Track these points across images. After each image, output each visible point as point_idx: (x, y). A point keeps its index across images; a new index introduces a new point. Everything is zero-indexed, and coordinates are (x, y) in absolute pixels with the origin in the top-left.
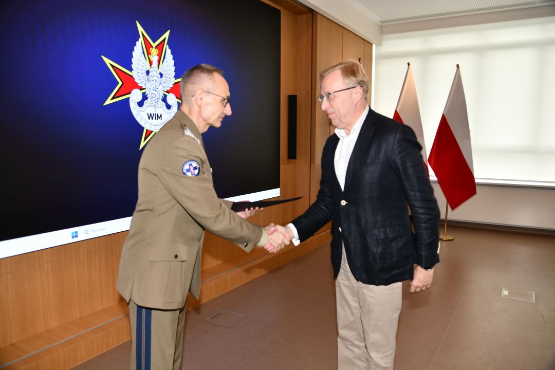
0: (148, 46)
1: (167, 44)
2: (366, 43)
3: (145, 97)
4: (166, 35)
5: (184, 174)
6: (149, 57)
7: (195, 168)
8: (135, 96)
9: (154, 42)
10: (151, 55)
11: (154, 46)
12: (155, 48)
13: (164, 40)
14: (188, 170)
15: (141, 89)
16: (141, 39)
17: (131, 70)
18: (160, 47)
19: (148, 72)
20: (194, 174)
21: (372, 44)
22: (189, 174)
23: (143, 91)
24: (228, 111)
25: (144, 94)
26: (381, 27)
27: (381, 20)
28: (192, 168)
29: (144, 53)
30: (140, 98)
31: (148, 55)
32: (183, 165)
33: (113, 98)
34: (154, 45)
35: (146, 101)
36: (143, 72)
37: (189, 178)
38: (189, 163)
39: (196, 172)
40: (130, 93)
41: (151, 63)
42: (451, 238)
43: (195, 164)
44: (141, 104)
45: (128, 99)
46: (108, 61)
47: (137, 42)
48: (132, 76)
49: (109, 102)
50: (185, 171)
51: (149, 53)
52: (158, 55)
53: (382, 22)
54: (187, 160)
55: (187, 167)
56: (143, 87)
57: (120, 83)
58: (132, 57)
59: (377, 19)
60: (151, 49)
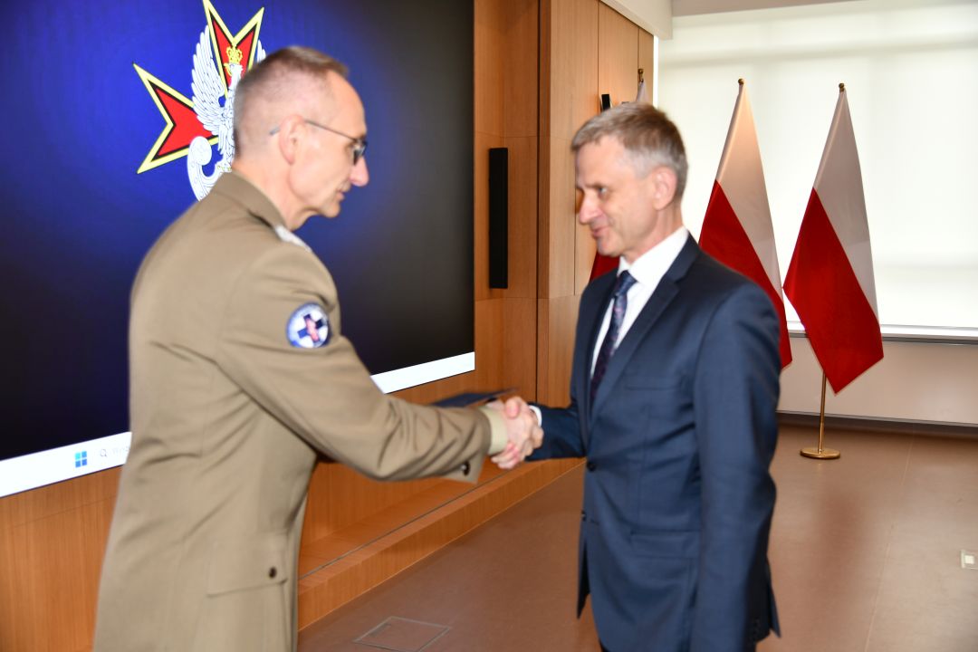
0: (222, 42)
1: (259, 38)
3: (217, 155)
4: (257, 19)
5: (294, 343)
6: (224, 68)
7: (319, 324)
8: (198, 152)
9: (234, 34)
10: (228, 62)
11: (234, 45)
12: (236, 48)
13: (253, 29)
14: (303, 333)
15: (210, 136)
16: (209, 28)
17: (190, 94)
18: (245, 45)
19: (222, 101)
20: (319, 340)
22: (307, 343)
23: (213, 142)
25: (214, 147)
28: (312, 325)
29: (214, 58)
30: (207, 158)
31: (222, 63)
32: (289, 322)
33: (157, 157)
34: (235, 40)
35: (219, 163)
36: (213, 99)
37: (306, 353)
38: (304, 312)
39: (323, 333)
40: (187, 146)
41: (228, 80)
42: (835, 455)
43: (317, 314)
44: (208, 170)
45: (184, 159)
46: (145, 76)
47: (202, 34)
48: (192, 109)
49: (148, 165)
50: (295, 336)
51: (224, 59)
52: (241, 63)
54: (296, 305)
55: (299, 324)
56: (214, 133)
57: (170, 125)
58: (192, 67)
60: (229, 49)
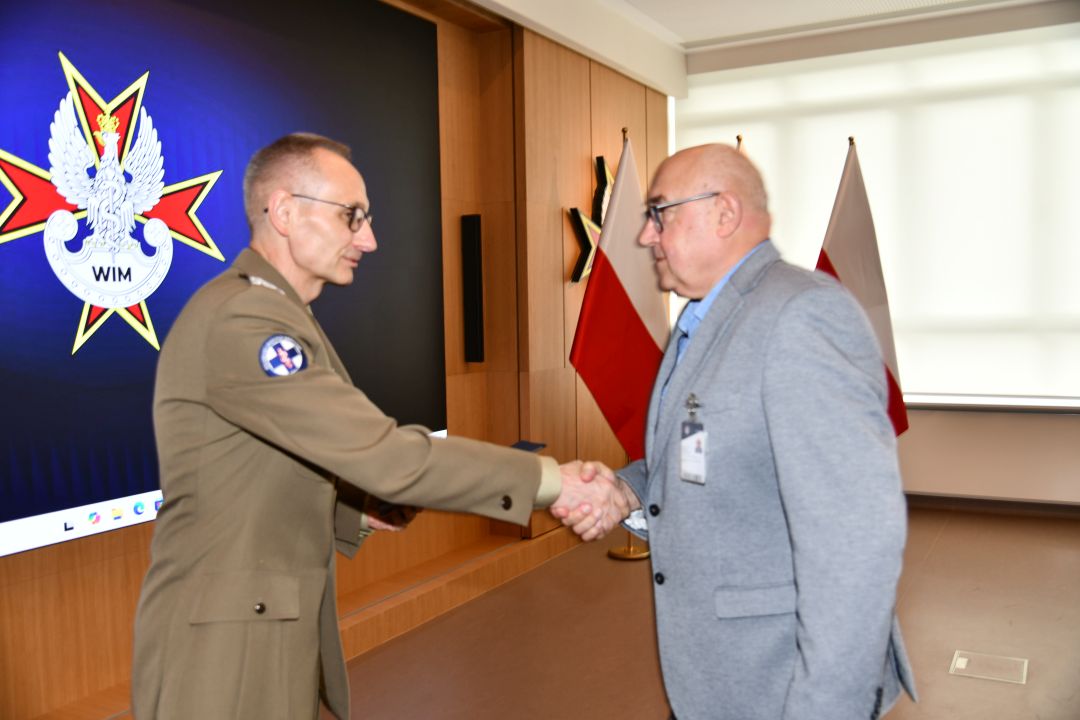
0: (91, 111)
1: (142, 105)
2: (649, 93)
3: (85, 229)
4: (141, 84)
6: (94, 138)
8: (58, 229)
9: (108, 101)
10: (99, 129)
11: (108, 111)
12: (111, 115)
13: (135, 94)
15: (75, 210)
16: (73, 93)
17: (47, 166)
19: (92, 172)
21: (664, 97)
23: (80, 215)
24: (365, 238)
25: (82, 222)
26: (687, 56)
27: (683, 41)
29: (80, 126)
30: (72, 232)
31: (92, 133)
34: (108, 108)
35: (88, 238)
36: (78, 170)
40: (45, 221)
41: (100, 151)
44: (74, 246)
45: (40, 234)
47: (63, 101)
48: (50, 182)
51: (94, 127)
52: (118, 131)
53: (687, 46)
56: (80, 207)
57: (18, 198)
58: (49, 136)
59: (674, 39)
60: (100, 116)
